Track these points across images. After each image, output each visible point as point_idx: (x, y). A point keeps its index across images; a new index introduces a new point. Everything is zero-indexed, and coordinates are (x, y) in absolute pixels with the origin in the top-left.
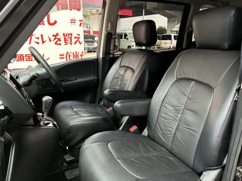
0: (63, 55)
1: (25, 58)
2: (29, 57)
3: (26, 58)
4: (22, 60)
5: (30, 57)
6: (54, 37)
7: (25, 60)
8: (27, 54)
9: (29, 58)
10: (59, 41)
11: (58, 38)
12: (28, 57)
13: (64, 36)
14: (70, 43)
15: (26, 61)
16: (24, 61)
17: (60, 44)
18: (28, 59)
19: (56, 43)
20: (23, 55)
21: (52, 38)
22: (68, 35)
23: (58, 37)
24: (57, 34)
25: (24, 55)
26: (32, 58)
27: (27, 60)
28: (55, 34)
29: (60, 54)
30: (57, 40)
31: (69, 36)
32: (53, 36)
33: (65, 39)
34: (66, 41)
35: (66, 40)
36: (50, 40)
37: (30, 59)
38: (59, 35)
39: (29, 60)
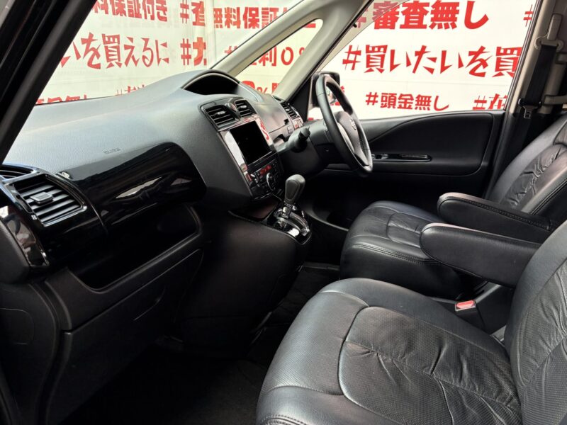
0: (484, 102)
1: (397, 101)
2: (406, 99)
3: (399, 102)
4: (392, 106)
5: (408, 101)
6: (473, 56)
7: (397, 104)
8: (404, 93)
9: (405, 103)
10: (481, 67)
11: (481, 60)
12: (403, 101)
13: (498, 53)
14: (509, 73)
15: (398, 108)
16: (394, 107)
17: (482, 75)
18: (403, 105)
19: (472, 72)
20: (396, 94)
21: (467, 59)
22: (509, 52)
23: (481, 56)
24: (482, 50)
25: (398, 96)
26: (412, 103)
27: (400, 107)
28: (476, 49)
29: (477, 99)
30: (478, 63)
31: (512, 53)
32: (471, 53)
33: (499, 61)
34: (501, 68)
35: (502, 64)
36: (461, 65)
37: (408, 105)
38: (485, 51)
39: (405, 108)
